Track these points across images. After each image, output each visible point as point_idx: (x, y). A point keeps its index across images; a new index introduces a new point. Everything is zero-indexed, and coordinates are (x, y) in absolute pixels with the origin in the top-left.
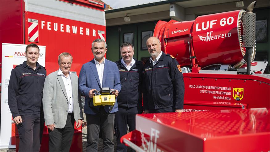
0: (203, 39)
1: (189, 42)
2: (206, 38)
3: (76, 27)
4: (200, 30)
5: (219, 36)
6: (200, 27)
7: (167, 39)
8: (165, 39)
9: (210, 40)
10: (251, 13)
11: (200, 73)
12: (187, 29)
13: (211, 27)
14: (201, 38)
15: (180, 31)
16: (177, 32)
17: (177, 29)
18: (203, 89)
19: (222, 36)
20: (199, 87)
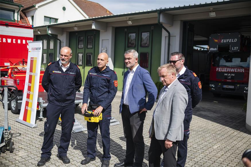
3: (11, 39)
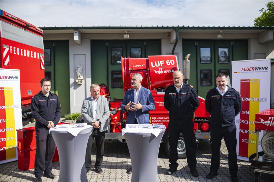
0: (157, 72)
1: (147, 74)
2: (159, 72)
4: (154, 66)
5: (167, 71)
6: (154, 64)
7: (132, 71)
8: (130, 71)
9: (161, 73)
10: (188, 60)
11: (158, 94)
12: (144, 65)
13: (161, 65)
14: (156, 71)
15: (139, 66)
16: (137, 66)
17: (136, 64)
18: (161, 104)
19: (169, 71)
20: (158, 103)
